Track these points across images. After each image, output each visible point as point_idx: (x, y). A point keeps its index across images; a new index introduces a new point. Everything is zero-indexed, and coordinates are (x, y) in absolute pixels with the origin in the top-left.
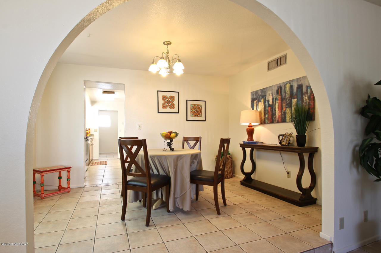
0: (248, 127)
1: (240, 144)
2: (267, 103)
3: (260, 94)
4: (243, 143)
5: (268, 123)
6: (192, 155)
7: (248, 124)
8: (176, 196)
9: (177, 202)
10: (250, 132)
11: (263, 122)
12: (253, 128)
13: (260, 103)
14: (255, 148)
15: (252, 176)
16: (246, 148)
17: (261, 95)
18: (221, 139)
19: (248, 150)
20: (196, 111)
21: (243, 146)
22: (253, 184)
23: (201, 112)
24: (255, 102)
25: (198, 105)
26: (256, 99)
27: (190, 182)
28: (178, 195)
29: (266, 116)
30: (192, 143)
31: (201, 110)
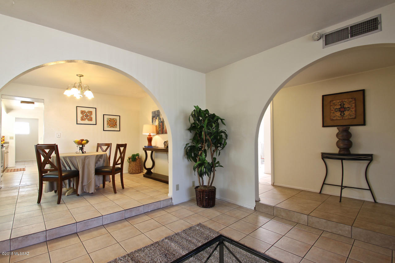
0: (148, 136)
1: (143, 148)
2: (160, 120)
3: (157, 113)
4: (144, 147)
5: (161, 134)
6: (97, 156)
7: (148, 134)
8: (84, 184)
9: (85, 189)
10: (150, 140)
11: (158, 133)
12: (151, 137)
13: (156, 120)
14: (154, 151)
15: (152, 170)
16: (147, 151)
17: (157, 115)
18: (117, 144)
19: (149, 152)
20: (112, 123)
21: (145, 149)
22: (152, 176)
23: (116, 124)
24: (154, 118)
25: (113, 119)
26: (155, 117)
27: (94, 174)
28: (85, 183)
29: (160, 129)
30: (104, 148)
31: (116, 122)
